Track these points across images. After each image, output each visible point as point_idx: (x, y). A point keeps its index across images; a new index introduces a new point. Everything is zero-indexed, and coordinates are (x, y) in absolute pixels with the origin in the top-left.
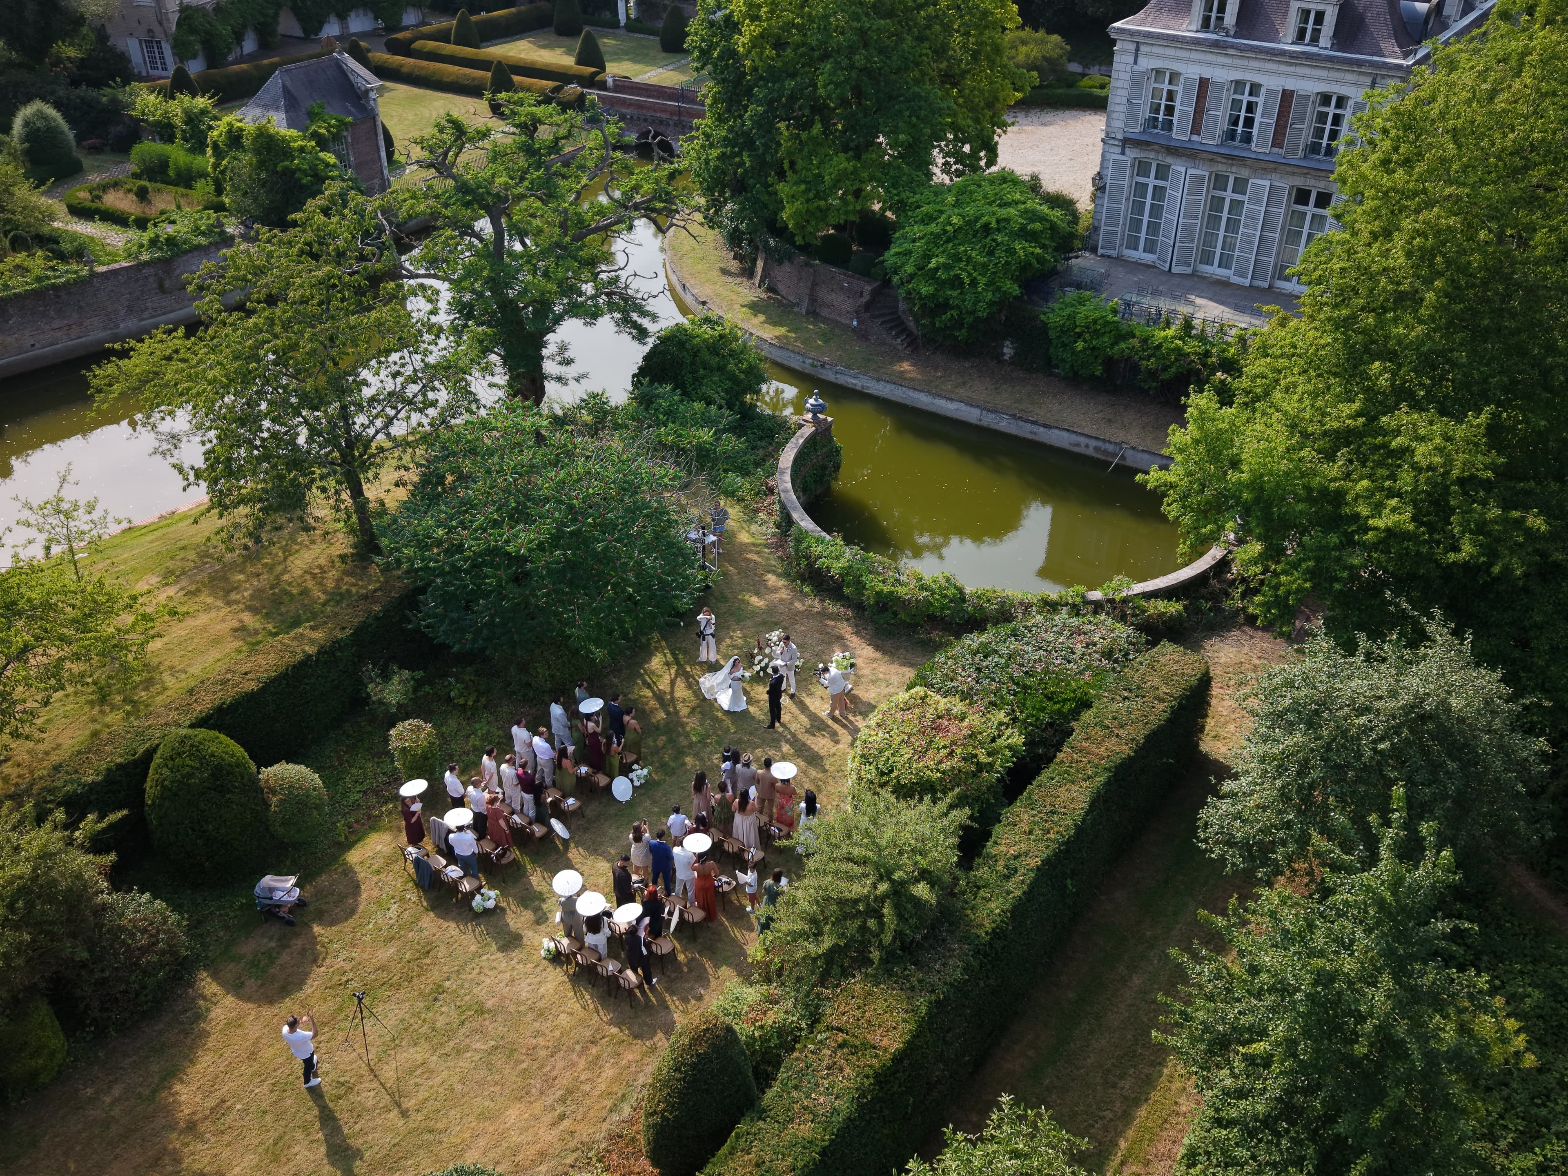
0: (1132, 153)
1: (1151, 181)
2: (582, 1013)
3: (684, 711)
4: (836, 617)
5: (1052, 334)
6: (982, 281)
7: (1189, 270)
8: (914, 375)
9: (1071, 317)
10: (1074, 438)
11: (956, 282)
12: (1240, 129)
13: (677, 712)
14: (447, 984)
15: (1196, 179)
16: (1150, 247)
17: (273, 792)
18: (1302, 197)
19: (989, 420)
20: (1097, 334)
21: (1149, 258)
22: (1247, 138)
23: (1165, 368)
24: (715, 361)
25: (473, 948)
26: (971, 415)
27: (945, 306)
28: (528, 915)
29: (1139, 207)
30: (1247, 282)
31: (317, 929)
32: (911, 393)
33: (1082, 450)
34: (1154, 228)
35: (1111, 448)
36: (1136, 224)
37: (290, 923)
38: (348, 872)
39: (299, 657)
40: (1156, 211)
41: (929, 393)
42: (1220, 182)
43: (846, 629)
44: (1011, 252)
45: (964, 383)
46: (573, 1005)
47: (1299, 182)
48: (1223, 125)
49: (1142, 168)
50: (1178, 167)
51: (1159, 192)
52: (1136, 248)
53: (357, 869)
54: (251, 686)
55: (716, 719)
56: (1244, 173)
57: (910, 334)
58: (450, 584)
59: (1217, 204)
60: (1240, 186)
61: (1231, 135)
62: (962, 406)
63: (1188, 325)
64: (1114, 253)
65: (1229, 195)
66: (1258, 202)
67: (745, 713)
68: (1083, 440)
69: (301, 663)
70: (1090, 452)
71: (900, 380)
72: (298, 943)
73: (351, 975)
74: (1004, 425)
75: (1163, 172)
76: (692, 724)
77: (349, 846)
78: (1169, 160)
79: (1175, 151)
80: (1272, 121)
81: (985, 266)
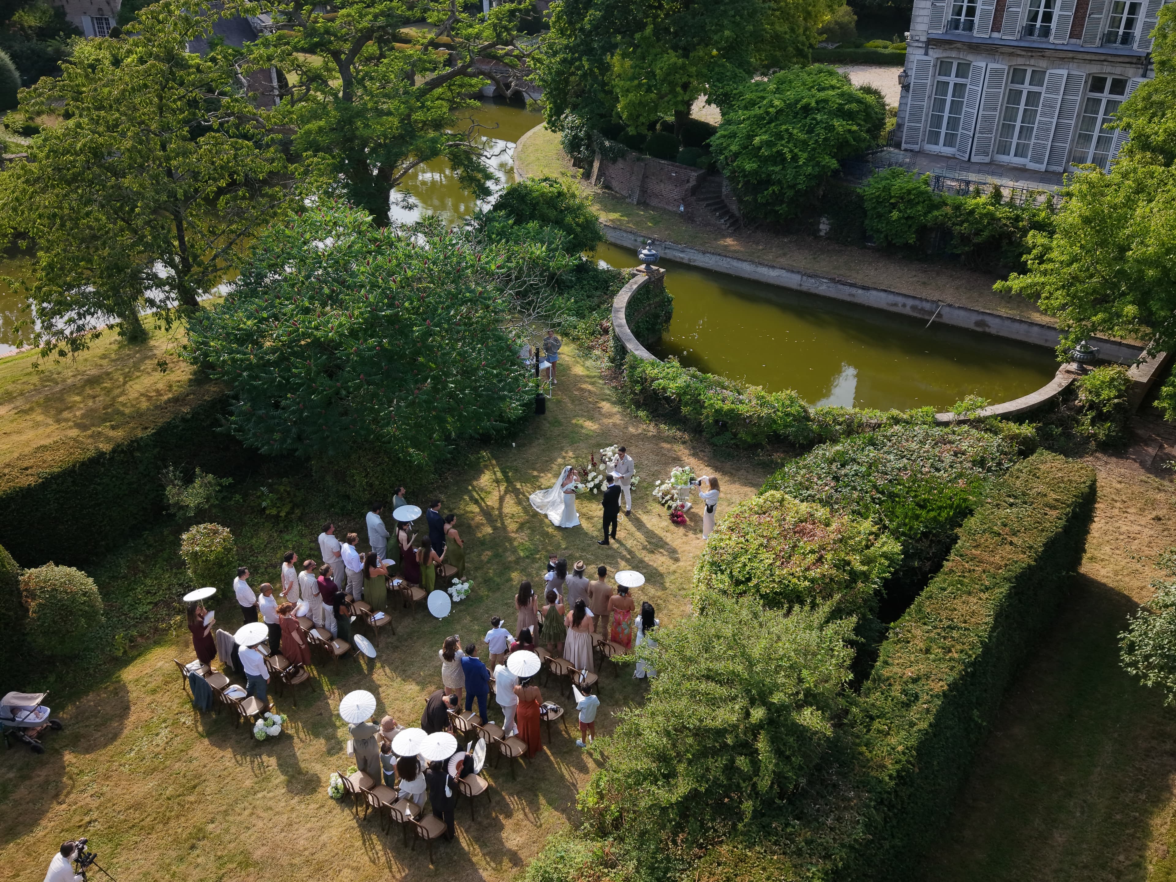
0: (934, 54)
1: (952, 79)
2: (370, 869)
3: (512, 526)
4: (673, 440)
5: (868, 205)
6: (803, 157)
7: (987, 160)
8: (737, 248)
9: (887, 189)
10: (891, 298)
11: (779, 158)
12: (1039, 24)
13: (504, 527)
14: (211, 826)
15: (996, 73)
16: (950, 141)
17: (33, 595)
18: (1097, 84)
19: (809, 285)
20: (911, 203)
21: (948, 151)
22: (1046, 32)
23: (978, 233)
24: (553, 214)
25: (248, 783)
26: (792, 280)
27: (768, 182)
28: (320, 744)
29: (940, 104)
30: (1043, 167)
31: (68, 757)
32: (735, 263)
33: (899, 309)
34: (953, 123)
35: (927, 306)
36: (937, 121)
37: (37, 750)
38: (120, 690)
39: (91, 453)
40: (956, 107)
41: (752, 262)
42: (1017, 75)
43: (682, 451)
44: (830, 128)
45: (785, 254)
46: (361, 857)
47: (1095, 69)
48: (1023, 21)
49: (943, 67)
50: (979, 63)
51: (959, 89)
52: (937, 143)
53: (131, 687)
54: (28, 481)
55: (546, 535)
56: (1042, 64)
57: (732, 216)
58: (257, 378)
59: (1014, 96)
60: (1038, 77)
61: (1030, 30)
62: (783, 273)
63: (997, 195)
64: (916, 148)
65: (1026, 87)
66: (1057, 92)
67: (577, 529)
68: (900, 300)
69: (91, 460)
70: (908, 311)
71: (724, 253)
72: (42, 774)
73: (95, 815)
74: (824, 288)
75: (963, 70)
76: (521, 539)
77: (125, 661)
78: (970, 58)
79: (976, 48)
80: (1071, 13)
81: (805, 143)
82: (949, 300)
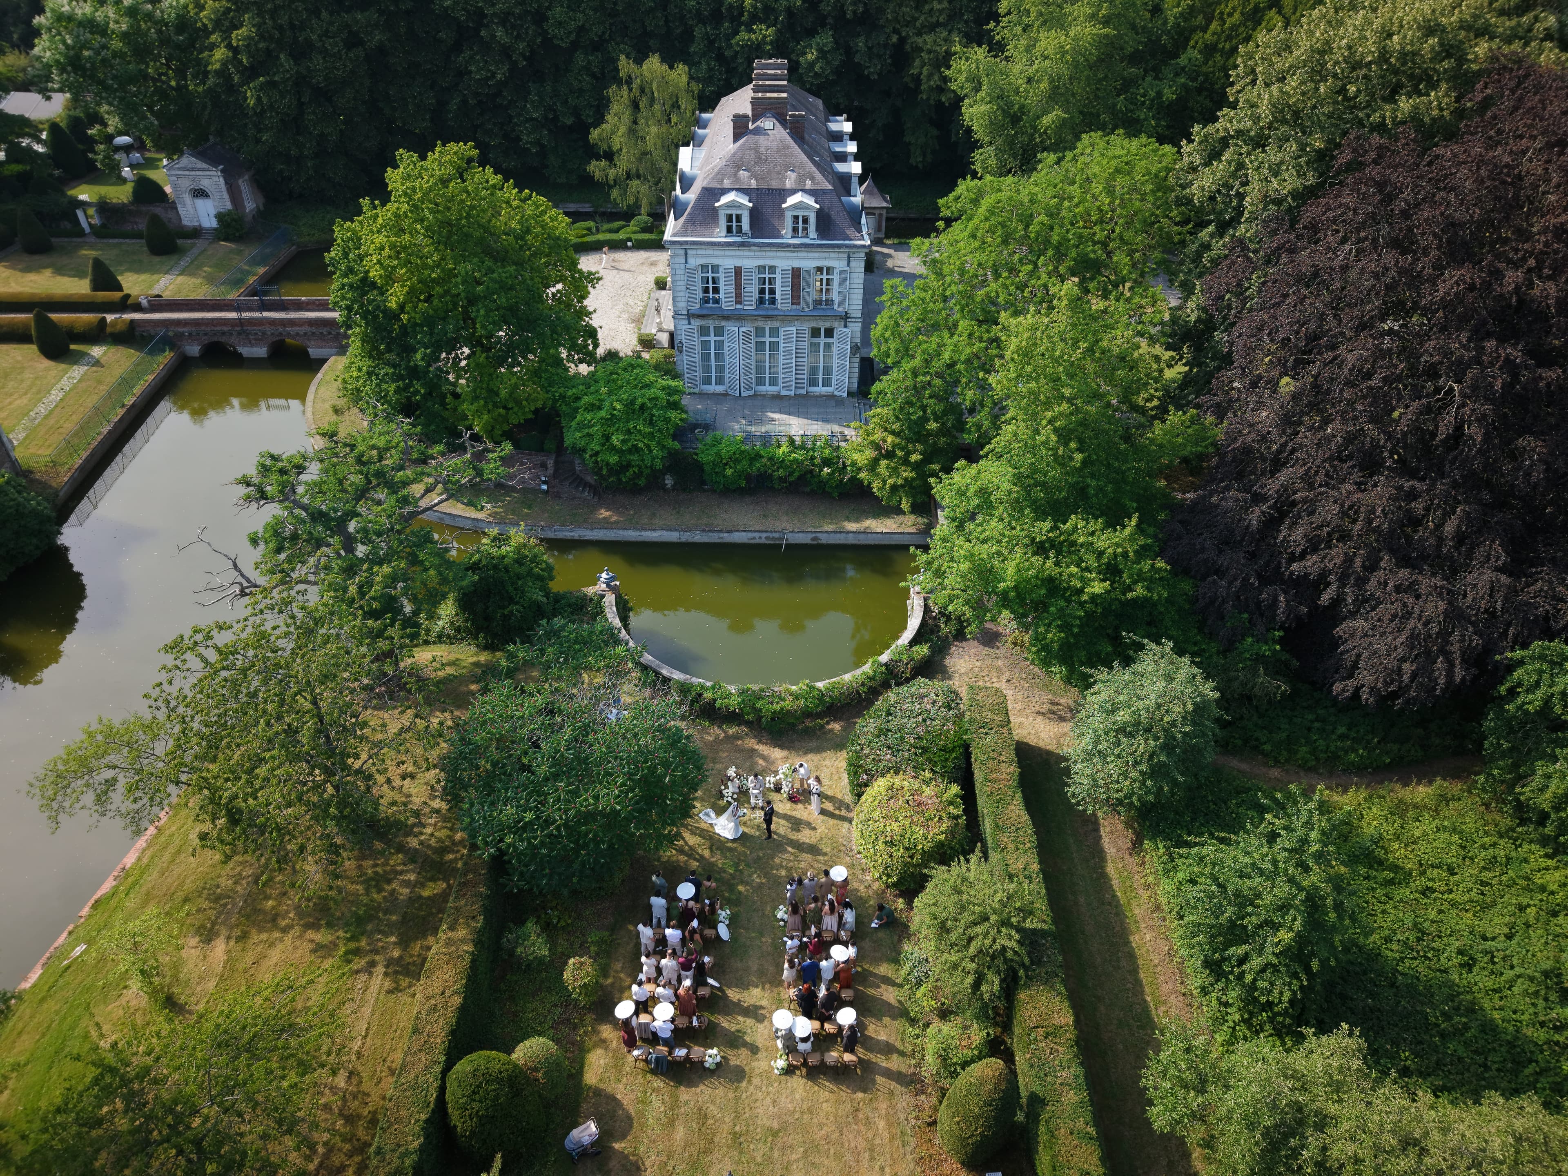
0: (696, 323)
1: (712, 338)
2: (832, 1096)
3: (707, 853)
4: (737, 737)
5: (707, 468)
6: (653, 444)
7: (752, 393)
8: (615, 518)
9: (718, 454)
10: (750, 535)
11: (635, 449)
12: (767, 296)
13: (702, 857)
14: (737, 1128)
15: (747, 334)
16: (720, 381)
17: (536, 1070)
18: (815, 333)
19: (687, 537)
20: (737, 461)
21: (720, 389)
22: (773, 301)
23: (791, 474)
24: (523, 570)
25: (731, 1095)
26: (673, 536)
27: (629, 465)
28: (744, 1052)
29: (706, 357)
30: (792, 393)
31: (617, 1146)
32: (621, 532)
33: (757, 541)
34: (720, 369)
35: (776, 535)
36: (707, 369)
37: (599, 1153)
38: (598, 1092)
39: (467, 957)
40: (719, 357)
41: (636, 529)
42: (760, 332)
43: (751, 743)
44: (667, 420)
45: (654, 514)
46: (824, 1095)
47: (813, 324)
48: (756, 295)
49: (704, 331)
50: (731, 327)
51: (720, 345)
52: (710, 383)
53: (602, 1086)
54: (457, 1000)
55: (730, 850)
56: (776, 324)
57: (590, 486)
59: (760, 346)
60: (774, 332)
61: (761, 301)
62: (664, 533)
63: (792, 441)
64: (697, 391)
65: (767, 339)
66: (791, 342)
67: (744, 834)
68: (757, 535)
70: (763, 541)
71: (606, 524)
72: (613, 1162)
73: (672, 1163)
74: (698, 537)
75: (719, 331)
76: (718, 860)
77: (580, 1073)
78: (723, 323)
79: (727, 318)
80: (789, 289)
81: (651, 434)
82: (790, 527)
